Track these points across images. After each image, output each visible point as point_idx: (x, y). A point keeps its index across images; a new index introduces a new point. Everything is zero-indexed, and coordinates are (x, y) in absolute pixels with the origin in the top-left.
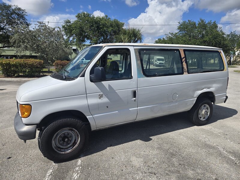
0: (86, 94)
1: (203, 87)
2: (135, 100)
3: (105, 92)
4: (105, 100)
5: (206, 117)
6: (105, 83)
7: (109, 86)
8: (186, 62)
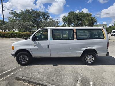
0: (30, 44)
1: (88, 46)
2: (49, 49)
3: (36, 45)
4: (36, 47)
5: (92, 62)
6: (37, 42)
7: (38, 42)
8: (76, 35)
